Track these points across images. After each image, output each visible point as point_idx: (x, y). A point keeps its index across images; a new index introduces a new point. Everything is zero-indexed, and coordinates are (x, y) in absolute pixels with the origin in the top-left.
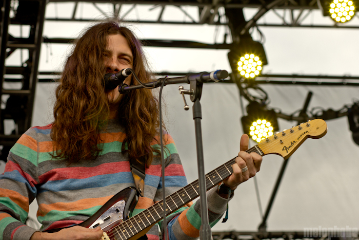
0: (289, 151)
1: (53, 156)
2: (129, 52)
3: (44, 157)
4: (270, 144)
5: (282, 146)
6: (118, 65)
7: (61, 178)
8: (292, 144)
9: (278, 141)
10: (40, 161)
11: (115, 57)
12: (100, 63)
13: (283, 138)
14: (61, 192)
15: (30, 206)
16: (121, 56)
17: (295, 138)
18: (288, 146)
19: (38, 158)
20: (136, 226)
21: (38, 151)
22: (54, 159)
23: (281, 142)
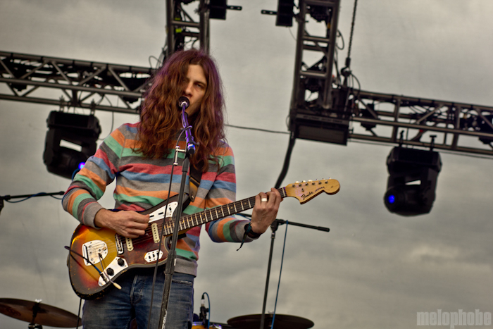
0: (306, 199)
1: (133, 151)
2: (204, 81)
3: (127, 152)
4: (294, 189)
5: (302, 194)
6: (192, 91)
7: (135, 171)
8: (310, 194)
9: (300, 188)
10: (124, 155)
11: (191, 84)
12: (179, 87)
13: (305, 188)
14: (133, 181)
15: (107, 187)
16: (196, 83)
17: (313, 191)
18: (306, 195)
19: (122, 152)
20: (186, 223)
21: (124, 147)
22: (134, 155)
23: (303, 190)
